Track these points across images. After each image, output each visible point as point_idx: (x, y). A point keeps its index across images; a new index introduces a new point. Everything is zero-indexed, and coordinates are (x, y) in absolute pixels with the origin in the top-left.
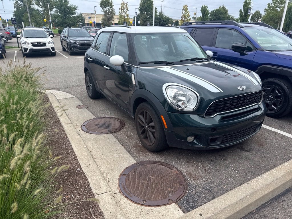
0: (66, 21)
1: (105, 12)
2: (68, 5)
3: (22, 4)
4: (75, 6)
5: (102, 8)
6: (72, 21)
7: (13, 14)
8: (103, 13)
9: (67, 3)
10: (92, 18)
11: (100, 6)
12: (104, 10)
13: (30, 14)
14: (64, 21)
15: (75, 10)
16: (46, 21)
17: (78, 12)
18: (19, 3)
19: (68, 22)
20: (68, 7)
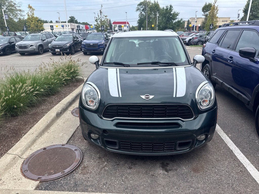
0: (167, 26)
1: (206, 16)
2: (172, 13)
3: (144, 14)
4: (177, 12)
5: (204, 13)
6: (172, 26)
7: (137, 22)
8: (204, 17)
9: (171, 10)
10: (198, 22)
11: (202, 11)
12: (205, 14)
13: (148, 21)
14: (166, 26)
15: (177, 16)
16: (153, 26)
17: (179, 18)
18: (142, 13)
19: (168, 27)
20: (172, 14)
